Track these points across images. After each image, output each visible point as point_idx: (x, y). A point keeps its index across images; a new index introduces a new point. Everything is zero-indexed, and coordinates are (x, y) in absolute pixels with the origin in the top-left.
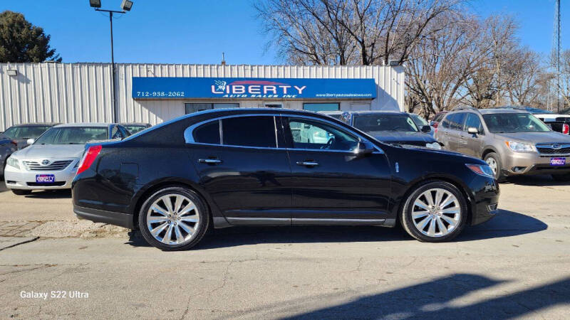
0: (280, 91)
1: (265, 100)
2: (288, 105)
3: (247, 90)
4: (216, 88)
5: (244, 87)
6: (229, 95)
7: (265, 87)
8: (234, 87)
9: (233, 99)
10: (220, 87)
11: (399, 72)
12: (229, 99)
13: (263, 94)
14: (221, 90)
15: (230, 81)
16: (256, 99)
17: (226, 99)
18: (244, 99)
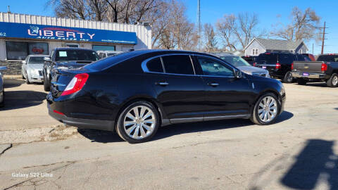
0: (78, 36)
1: (67, 42)
2: (83, 46)
3: (54, 34)
4: (31, 31)
5: (52, 32)
6: (42, 37)
7: (67, 33)
8: (45, 31)
9: (44, 40)
10: (34, 31)
11: (148, 30)
12: (41, 40)
13: (66, 37)
14: (35, 33)
15: (42, 27)
16: (61, 41)
17: (39, 40)
18: (52, 40)
